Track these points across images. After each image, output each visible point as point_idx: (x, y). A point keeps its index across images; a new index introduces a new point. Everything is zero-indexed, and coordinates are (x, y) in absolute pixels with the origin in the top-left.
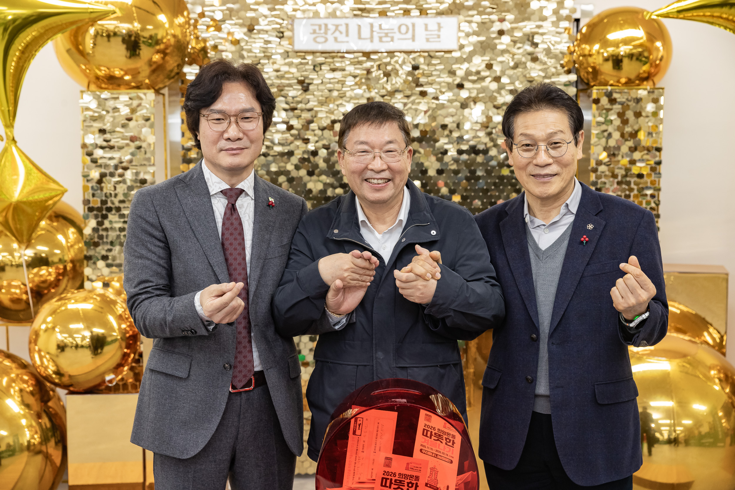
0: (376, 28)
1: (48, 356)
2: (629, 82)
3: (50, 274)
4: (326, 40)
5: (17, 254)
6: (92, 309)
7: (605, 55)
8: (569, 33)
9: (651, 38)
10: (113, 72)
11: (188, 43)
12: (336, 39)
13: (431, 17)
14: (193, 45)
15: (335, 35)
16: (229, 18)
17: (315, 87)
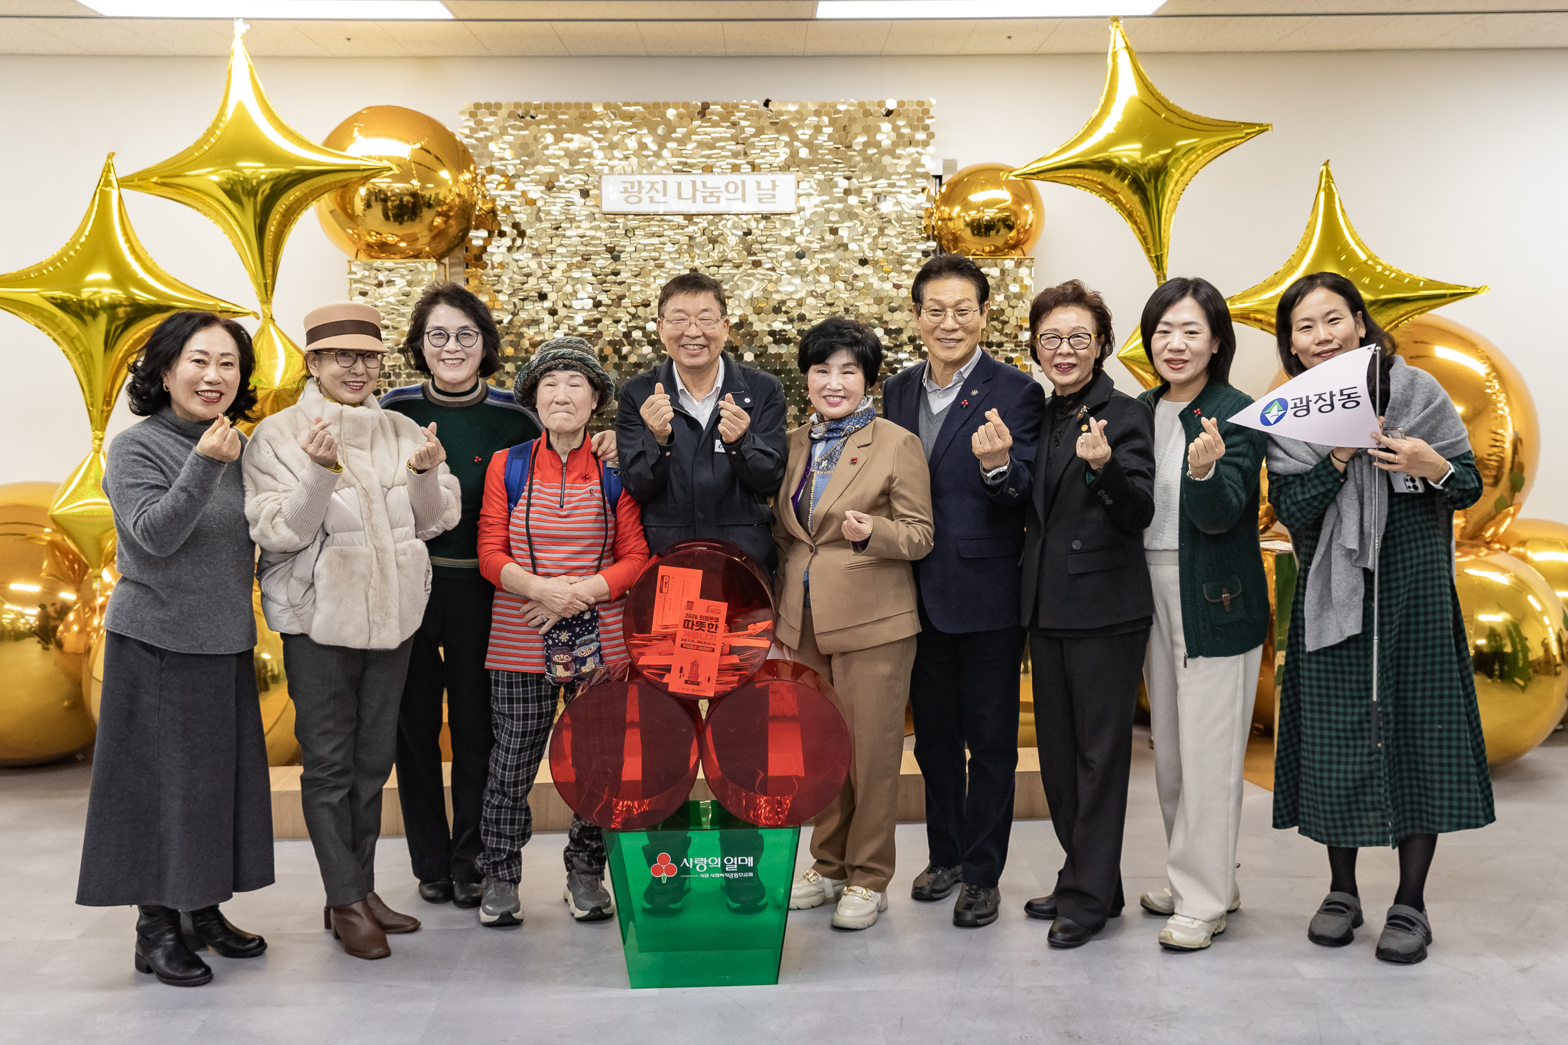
0: (699, 186)
4: (640, 200)
7: (967, 219)
8: (929, 193)
10: (386, 239)
11: (476, 204)
12: (652, 200)
13: (765, 174)
14: (481, 206)
15: (650, 194)
16: (523, 174)
17: (627, 255)
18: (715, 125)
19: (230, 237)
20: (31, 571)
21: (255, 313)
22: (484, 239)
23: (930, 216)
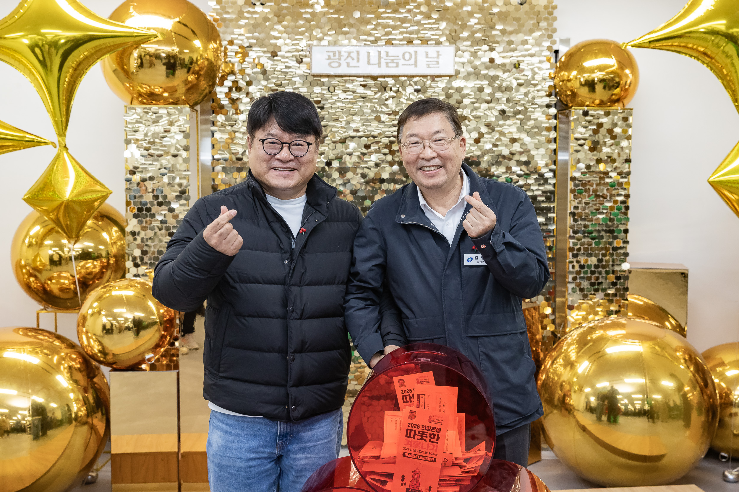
0: (383, 54)
1: (94, 337)
2: (602, 104)
3: (95, 267)
4: (340, 65)
5: (66, 250)
6: (134, 296)
7: (582, 80)
8: (549, 61)
9: (622, 66)
10: (153, 90)
11: (219, 67)
12: (348, 65)
13: (432, 47)
15: (348, 61)
16: (255, 45)
17: (330, 105)
18: (395, 11)
19: (35, 86)
21: (53, 143)
22: (226, 93)
23: (553, 78)
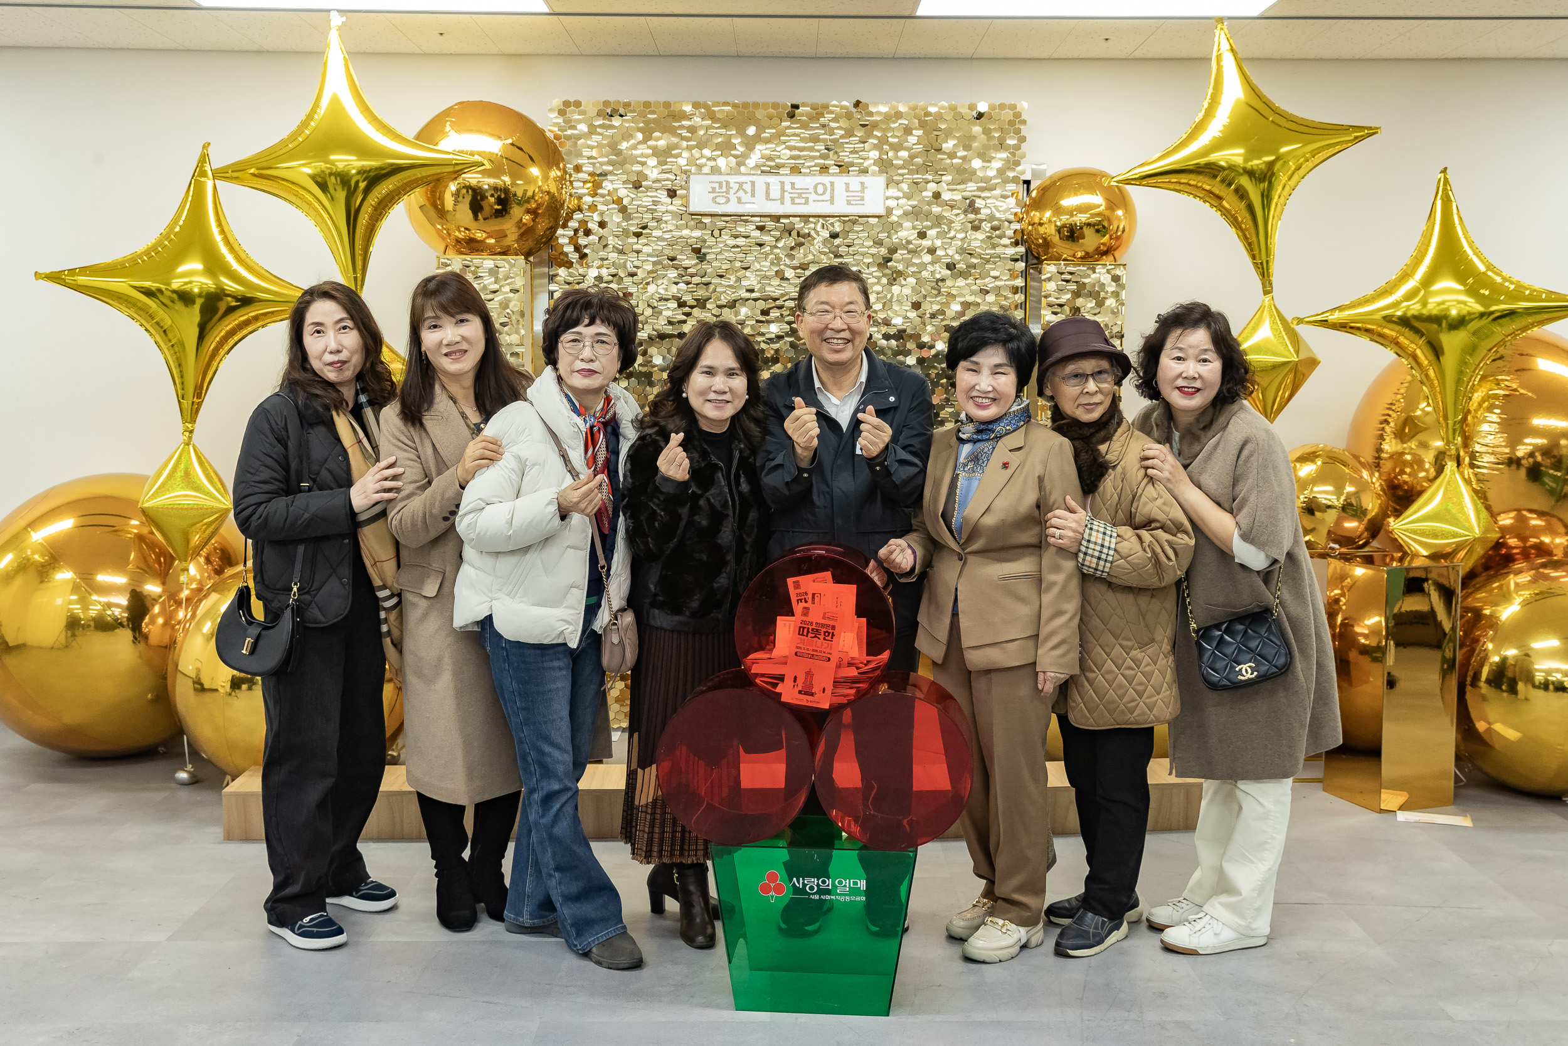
0: (788, 187)
2: (1087, 257)
4: (728, 200)
7: (1058, 224)
8: (1016, 198)
9: (1112, 205)
10: (475, 235)
11: (563, 201)
12: (739, 200)
13: (853, 176)
14: (569, 203)
15: (738, 195)
16: (611, 173)
17: (713, 256)
18: (805, 126)
19: (322, 230)
20: (118, 563)
22: (571, 238)
23: (1020, 221)
